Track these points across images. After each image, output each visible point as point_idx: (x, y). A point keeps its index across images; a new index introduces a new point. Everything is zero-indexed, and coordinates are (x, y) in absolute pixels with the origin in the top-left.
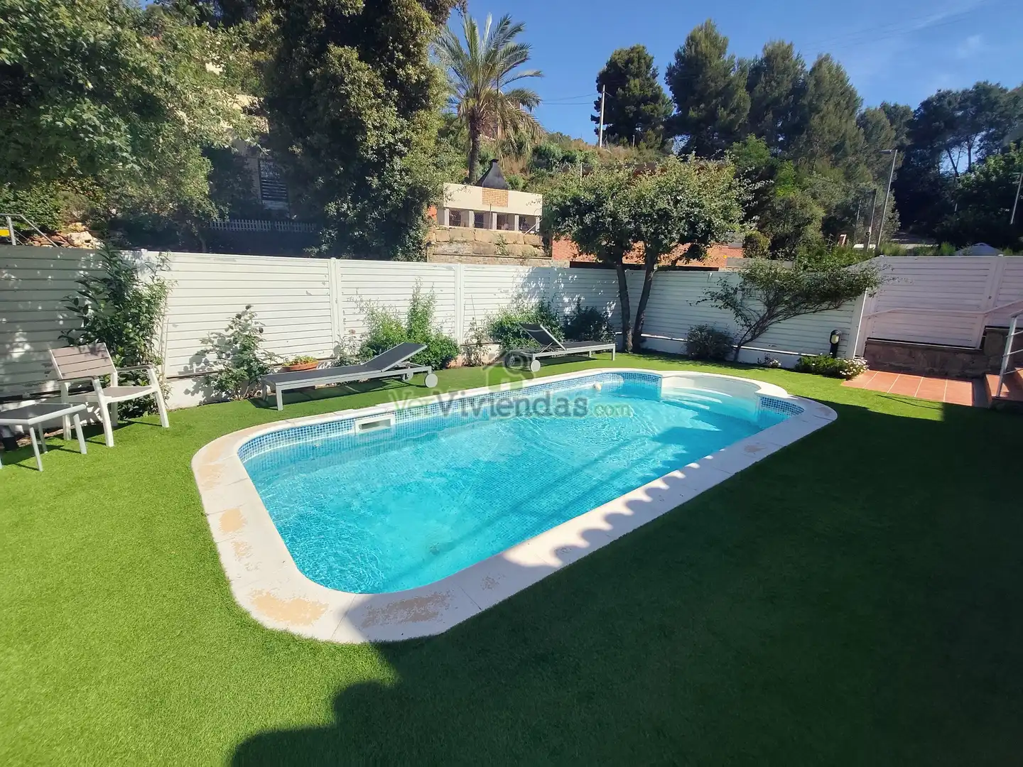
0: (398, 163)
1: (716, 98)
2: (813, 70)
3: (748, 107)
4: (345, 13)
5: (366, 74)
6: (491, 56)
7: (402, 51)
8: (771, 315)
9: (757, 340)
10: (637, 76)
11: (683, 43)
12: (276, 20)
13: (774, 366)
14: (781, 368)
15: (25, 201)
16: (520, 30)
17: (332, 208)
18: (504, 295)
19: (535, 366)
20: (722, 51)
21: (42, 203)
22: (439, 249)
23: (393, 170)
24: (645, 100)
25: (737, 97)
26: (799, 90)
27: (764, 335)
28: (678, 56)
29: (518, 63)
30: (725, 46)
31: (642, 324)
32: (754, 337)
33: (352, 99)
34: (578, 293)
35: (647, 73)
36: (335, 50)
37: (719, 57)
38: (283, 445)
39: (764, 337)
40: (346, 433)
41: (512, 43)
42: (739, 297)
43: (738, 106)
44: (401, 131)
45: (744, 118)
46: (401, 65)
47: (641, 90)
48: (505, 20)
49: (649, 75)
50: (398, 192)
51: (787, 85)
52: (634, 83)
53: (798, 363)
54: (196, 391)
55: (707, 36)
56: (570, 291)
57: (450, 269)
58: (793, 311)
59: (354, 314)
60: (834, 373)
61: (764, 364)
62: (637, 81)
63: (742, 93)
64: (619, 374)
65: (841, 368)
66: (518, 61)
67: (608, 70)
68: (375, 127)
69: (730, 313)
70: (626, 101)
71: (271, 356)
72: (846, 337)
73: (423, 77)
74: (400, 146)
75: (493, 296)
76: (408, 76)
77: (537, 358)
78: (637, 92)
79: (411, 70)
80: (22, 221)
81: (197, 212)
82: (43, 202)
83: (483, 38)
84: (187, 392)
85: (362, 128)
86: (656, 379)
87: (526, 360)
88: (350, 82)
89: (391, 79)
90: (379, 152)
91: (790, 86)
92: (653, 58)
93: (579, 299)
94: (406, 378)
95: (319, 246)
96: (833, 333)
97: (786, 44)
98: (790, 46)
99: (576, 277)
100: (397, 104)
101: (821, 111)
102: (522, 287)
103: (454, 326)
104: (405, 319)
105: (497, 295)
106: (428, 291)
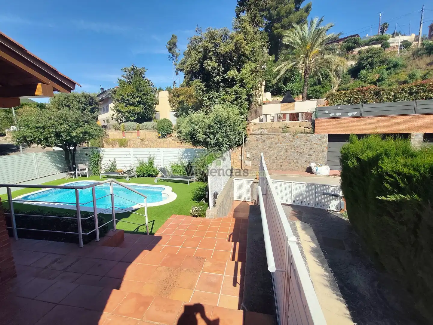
19: (156, 181)
59: (136, 160)
75: (172, 157)
102: (182, 155)
103: (161, 165)
104: (147, 163)
105: (174, 157)
106: (153, 155)
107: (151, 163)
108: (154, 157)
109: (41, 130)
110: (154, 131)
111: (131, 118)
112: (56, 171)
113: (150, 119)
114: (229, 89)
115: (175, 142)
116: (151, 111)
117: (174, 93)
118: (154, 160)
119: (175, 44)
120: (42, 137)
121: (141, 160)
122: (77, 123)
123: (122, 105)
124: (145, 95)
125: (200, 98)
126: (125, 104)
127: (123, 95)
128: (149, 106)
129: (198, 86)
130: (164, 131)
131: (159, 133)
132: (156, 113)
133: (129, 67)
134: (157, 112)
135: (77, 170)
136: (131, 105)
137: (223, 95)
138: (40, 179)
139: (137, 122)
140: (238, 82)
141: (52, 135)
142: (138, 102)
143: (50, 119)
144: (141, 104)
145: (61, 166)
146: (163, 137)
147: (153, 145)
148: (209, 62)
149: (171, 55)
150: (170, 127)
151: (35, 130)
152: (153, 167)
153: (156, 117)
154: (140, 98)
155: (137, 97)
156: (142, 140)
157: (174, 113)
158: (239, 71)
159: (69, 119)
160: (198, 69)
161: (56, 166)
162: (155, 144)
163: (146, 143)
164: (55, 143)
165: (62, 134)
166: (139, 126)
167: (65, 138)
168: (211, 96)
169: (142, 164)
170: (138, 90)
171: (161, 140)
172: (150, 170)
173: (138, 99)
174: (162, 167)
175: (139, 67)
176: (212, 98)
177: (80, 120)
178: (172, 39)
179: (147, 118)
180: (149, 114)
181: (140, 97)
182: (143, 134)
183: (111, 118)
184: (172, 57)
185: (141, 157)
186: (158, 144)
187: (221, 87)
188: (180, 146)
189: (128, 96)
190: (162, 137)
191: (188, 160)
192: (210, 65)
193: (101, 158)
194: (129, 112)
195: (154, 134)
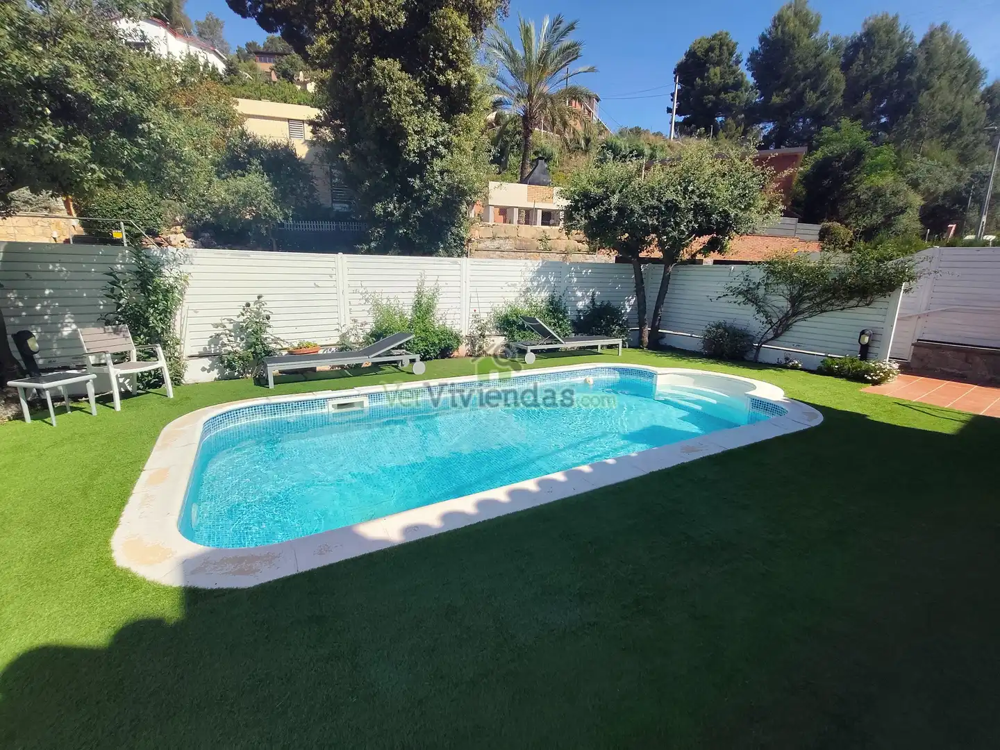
0: (438, 164)
1: (804, 80)
2: (924, 42)
3: (843, 86)
4: (388, 29)
5: (406, 82)
6: (544, 57)
7: (442, 58)
8: (795, 312)
9: (779, 339)
10: (718, 64)
11: (768, 24)
12: (331, 41)
13: (794, 368)
14: (801, 369)
15: (135, 209)
16: (573, 28)
17: (378, 208)
18: (513, 289)
19: (530, 357)
20: (812, 28)
21: (148, 211)
22: (481, 246)
23: (433, 171)
24: (725, 88)
25: (829, 77)
26: (905, 65)
27: (787, 333)
28: (763, 39)
29: (570, 61)
30: (818, 23)
31: (660, 320)
32: (776, 336)
33: (393, 108)
34: (592, 288)
35: (729, 60)
36: (378, 62)
37: (810, 35)
38: (259, 419)
39: (788, 336)
40: (318, 411)
41: (566, 42)
42: (761, 292)
43: (830, 87)
44: (443, 135)
45: (838, 100)
46: (441, 71)
47: (721, 79)
48: (557, 20)
49: (731, 62)
50: (438, 192)
51: (891, 60)
52: (715, 72)
53: (821, 364)
54: (211, 368)
55: (796, 14)
56: (583, 285)
57: (456, 263)
58: (819, 308)
59: (360, 304)
60: (858, 377)
61: (783, 365)
62: (718, 70)
63: (836, 73)
64: (614, 369)
65: (868, 371)
66: (569, 59)
67: (686, 60)
68: (416, 132)
69: (751, 309)
70: (705, 91)
71: (276, 341)
72: (878, 337)
73: (463, 82)
74: (441, 149)
75: (499, 289)
76: (448, 83)
77: (532, 351)
78: (717, 80)
79: (450, 75)
80: (132, 226)
81: (265, 215)
82: (149, 209)
83: (539, 40)
84: (203, 369)
85: (403, 134)
86: (652, 375)
87: (523, 352)
88: (391, 92)
89: (432, 87)
90: (421, 154)
91: (895, 61)
92: (737, 43)
93: (594, 293)
94: (402, 365)
95: (368, 243)
96: (863, 333)
97: (891, 16)
98: (896, 18)
99: (590, 271)
100: (440, 109)
101: (932, 87)
102: (532, 281)
103: (460, 318)
104: (409, 310)
105: (504, 289)
108: (435, 291)
118: (437, 301)
121: (382, 302)
174: (465, 322)
185: (381, 290)
191: (549, 294)
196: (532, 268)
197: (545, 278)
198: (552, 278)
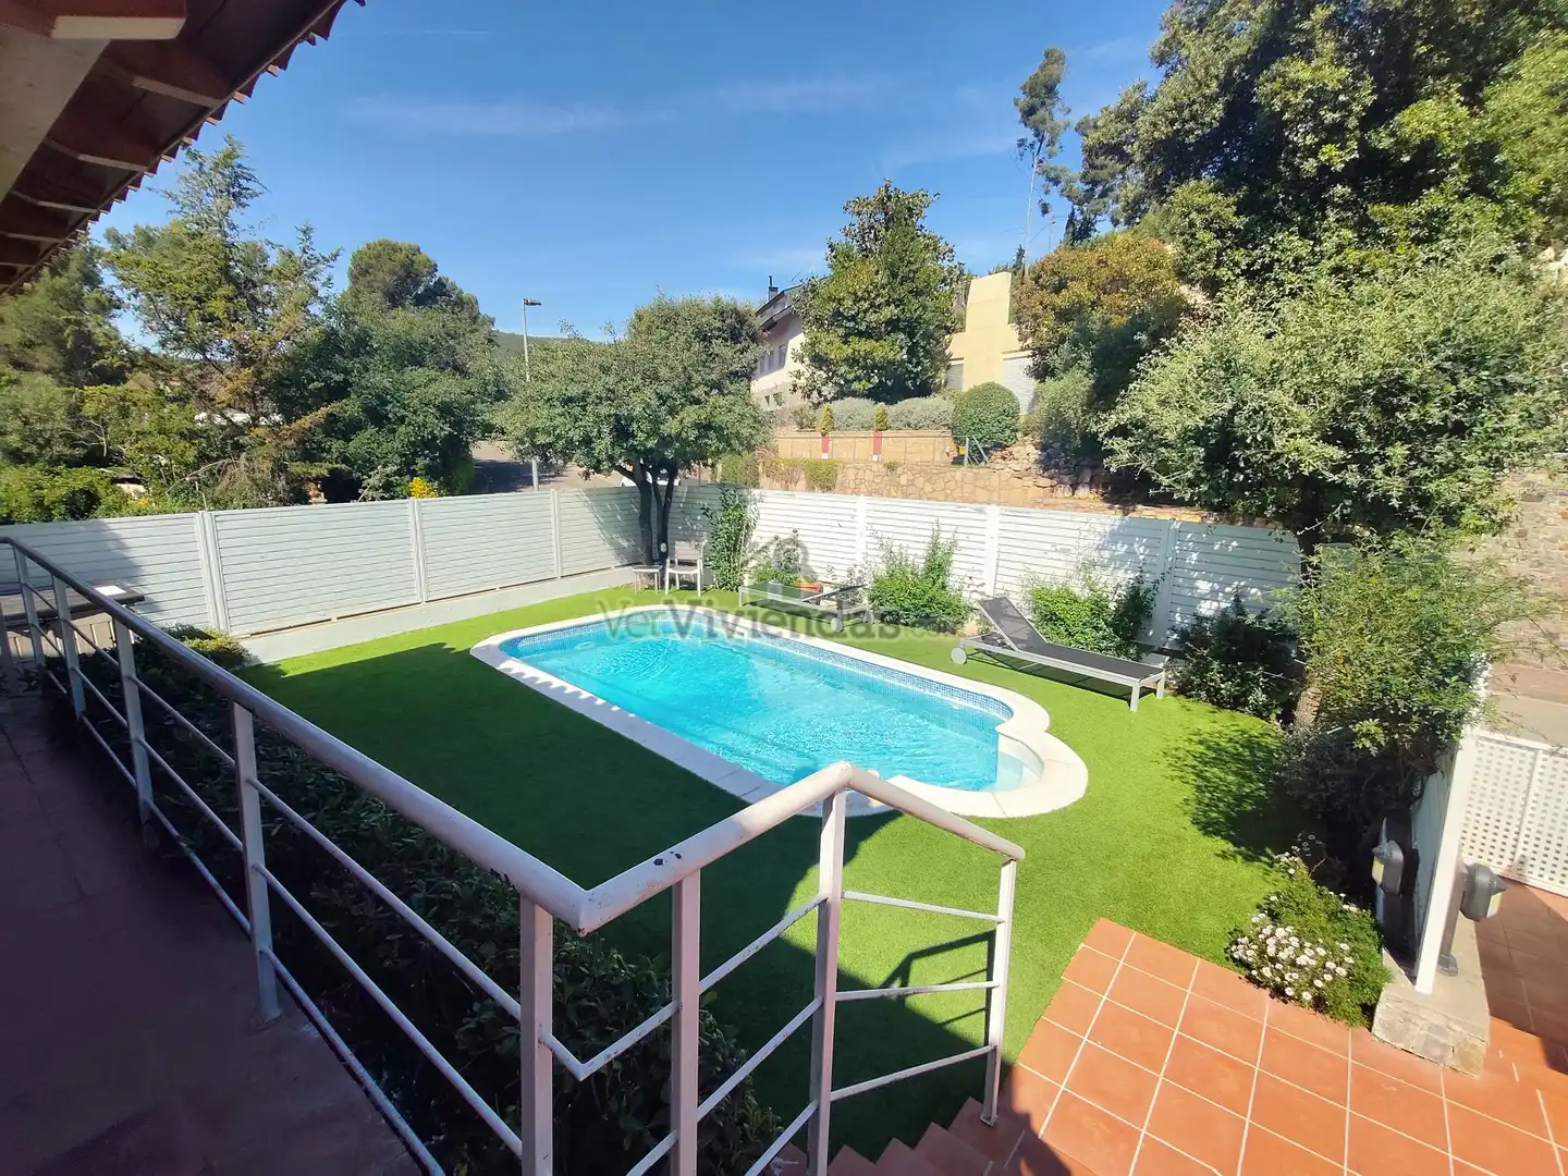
18: (1062, 556)
57: (980, 511)
59: (876, 549)
93: (1242, 591)
102: (1099, 549)
103: (982, 585)
104: (921, 564)
105: (1050, 555)
106: (950, 535)
107: (937, 567)
108: (954, 543)
109: (576, 411)
110: (937, 433)
111: (856, 386)
112: (609, 558)
113: (924, 390)
114: (1390, 208)
115: (1028, 481)
116: (933, 359)
117: (1040, 277)
118: (954, 557)
119: (1050, 90)
120: (576, 435)
121: (894, 549)
122: (686, 388)
123: (831, 337)
124: (917, 293)
125: (1203, 269)
126: (841, 331)
127: (839, 300)
128: (928, 336)
129: (1200, 211)
130: (980, 436)
131: (959, 441)
132: (949, 367)
133: (873, 193)
134: (953, 363)
135: (668, 564)
136: (860, 334)
137: (1340, 248)
138: (564, 580)
139: (878, 400)
140: (1455, 166)
141: (606, 429)
142: (889, 322)
143: (605, 370)
144: (900, 330)
145: (625, 544)
146: (977, 457)
147: (928, 488)
148: (1298, 70)
149: (1029, 135)
150: (1008, 420)
151: (560, 410)
152: (944, 587)
153: (946, 382)
154: (897, 306)
155: (888, 303)
156: (891, 467)
157: (1030, 362)
158: (1473, 97)
159: (664, 372)
160: (1216, 124)
161: (611, 542)
162: (940, 485)
163: (903, 480)
164: (611, 458)
165: (635, 426)
166: (884, 413)
167: (641, 443)
168: (1267, 260)
169: (897, 568)
170: (894, 275)
171: (964, 473)
172: (931, 600)
173: (889, 312)
174: (989, 591)
175: (906, 188)
176: (1268, 268)
177: (697, 378)
178: (1043, 68)
179: (914, 384)
180: (925, 370)
181: (899, 302)
182: (895, 445)
183: (792, 388)
184: (1032, 145)
185: (896, 536)
186: (951, 485)
187: (1335, 205)
188: (1051, 501)
189: (857, 300)
190: (971, 460)
191: (1132, 576)
192: (1295, 86)
193: (748, 527)
194: (852, 362)
195: (938, 447)
196: (1100, 529)
197: (1126, 547)
198: (1142, 548)
